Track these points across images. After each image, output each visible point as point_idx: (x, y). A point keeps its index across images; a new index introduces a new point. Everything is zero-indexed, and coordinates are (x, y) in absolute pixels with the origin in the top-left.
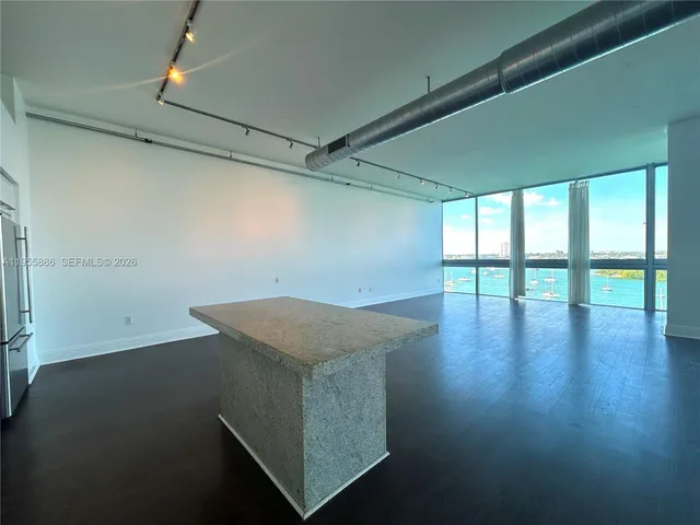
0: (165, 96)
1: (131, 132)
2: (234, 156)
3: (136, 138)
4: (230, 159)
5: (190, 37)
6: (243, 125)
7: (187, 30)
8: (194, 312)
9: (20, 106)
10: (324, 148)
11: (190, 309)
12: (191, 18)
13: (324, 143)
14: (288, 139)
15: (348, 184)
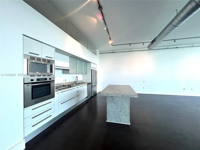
2: (132, 50)
3: (112, 52)
9: (98, 53)
12: (109, 34)
14: (142, 43)
15: (177, 48)
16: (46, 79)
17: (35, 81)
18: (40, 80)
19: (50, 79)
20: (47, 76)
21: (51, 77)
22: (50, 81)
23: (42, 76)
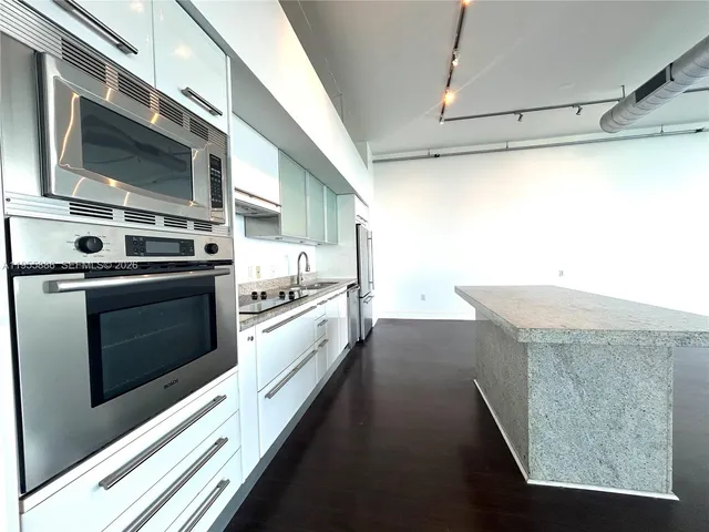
0: (446, 116)
1: (425, 153)
2: (511, 145)
3: (429, 157)
4: (507, 149)
5: (455, 63)
6: (515, 112)
7: (454, 58)
8: (458, 291)
9: (370, 158)
10: (630, 97)
11: (456, 288)
12: (456, 47)
13: (630, 90)
14: (573, 106)
15: (698, 131)
16: (187, 247)
17: (114, 252)
18: (149, 247)
19: (211, 249)
20: (191, 225)
21: (215, 235)
22: (211, 264)
23: (160, 220)
